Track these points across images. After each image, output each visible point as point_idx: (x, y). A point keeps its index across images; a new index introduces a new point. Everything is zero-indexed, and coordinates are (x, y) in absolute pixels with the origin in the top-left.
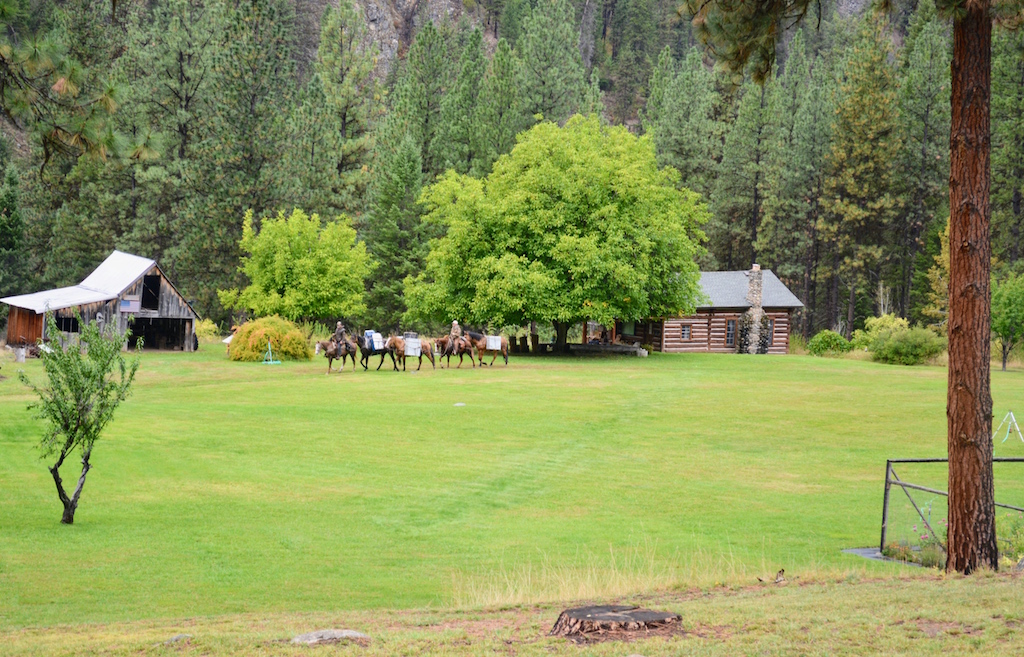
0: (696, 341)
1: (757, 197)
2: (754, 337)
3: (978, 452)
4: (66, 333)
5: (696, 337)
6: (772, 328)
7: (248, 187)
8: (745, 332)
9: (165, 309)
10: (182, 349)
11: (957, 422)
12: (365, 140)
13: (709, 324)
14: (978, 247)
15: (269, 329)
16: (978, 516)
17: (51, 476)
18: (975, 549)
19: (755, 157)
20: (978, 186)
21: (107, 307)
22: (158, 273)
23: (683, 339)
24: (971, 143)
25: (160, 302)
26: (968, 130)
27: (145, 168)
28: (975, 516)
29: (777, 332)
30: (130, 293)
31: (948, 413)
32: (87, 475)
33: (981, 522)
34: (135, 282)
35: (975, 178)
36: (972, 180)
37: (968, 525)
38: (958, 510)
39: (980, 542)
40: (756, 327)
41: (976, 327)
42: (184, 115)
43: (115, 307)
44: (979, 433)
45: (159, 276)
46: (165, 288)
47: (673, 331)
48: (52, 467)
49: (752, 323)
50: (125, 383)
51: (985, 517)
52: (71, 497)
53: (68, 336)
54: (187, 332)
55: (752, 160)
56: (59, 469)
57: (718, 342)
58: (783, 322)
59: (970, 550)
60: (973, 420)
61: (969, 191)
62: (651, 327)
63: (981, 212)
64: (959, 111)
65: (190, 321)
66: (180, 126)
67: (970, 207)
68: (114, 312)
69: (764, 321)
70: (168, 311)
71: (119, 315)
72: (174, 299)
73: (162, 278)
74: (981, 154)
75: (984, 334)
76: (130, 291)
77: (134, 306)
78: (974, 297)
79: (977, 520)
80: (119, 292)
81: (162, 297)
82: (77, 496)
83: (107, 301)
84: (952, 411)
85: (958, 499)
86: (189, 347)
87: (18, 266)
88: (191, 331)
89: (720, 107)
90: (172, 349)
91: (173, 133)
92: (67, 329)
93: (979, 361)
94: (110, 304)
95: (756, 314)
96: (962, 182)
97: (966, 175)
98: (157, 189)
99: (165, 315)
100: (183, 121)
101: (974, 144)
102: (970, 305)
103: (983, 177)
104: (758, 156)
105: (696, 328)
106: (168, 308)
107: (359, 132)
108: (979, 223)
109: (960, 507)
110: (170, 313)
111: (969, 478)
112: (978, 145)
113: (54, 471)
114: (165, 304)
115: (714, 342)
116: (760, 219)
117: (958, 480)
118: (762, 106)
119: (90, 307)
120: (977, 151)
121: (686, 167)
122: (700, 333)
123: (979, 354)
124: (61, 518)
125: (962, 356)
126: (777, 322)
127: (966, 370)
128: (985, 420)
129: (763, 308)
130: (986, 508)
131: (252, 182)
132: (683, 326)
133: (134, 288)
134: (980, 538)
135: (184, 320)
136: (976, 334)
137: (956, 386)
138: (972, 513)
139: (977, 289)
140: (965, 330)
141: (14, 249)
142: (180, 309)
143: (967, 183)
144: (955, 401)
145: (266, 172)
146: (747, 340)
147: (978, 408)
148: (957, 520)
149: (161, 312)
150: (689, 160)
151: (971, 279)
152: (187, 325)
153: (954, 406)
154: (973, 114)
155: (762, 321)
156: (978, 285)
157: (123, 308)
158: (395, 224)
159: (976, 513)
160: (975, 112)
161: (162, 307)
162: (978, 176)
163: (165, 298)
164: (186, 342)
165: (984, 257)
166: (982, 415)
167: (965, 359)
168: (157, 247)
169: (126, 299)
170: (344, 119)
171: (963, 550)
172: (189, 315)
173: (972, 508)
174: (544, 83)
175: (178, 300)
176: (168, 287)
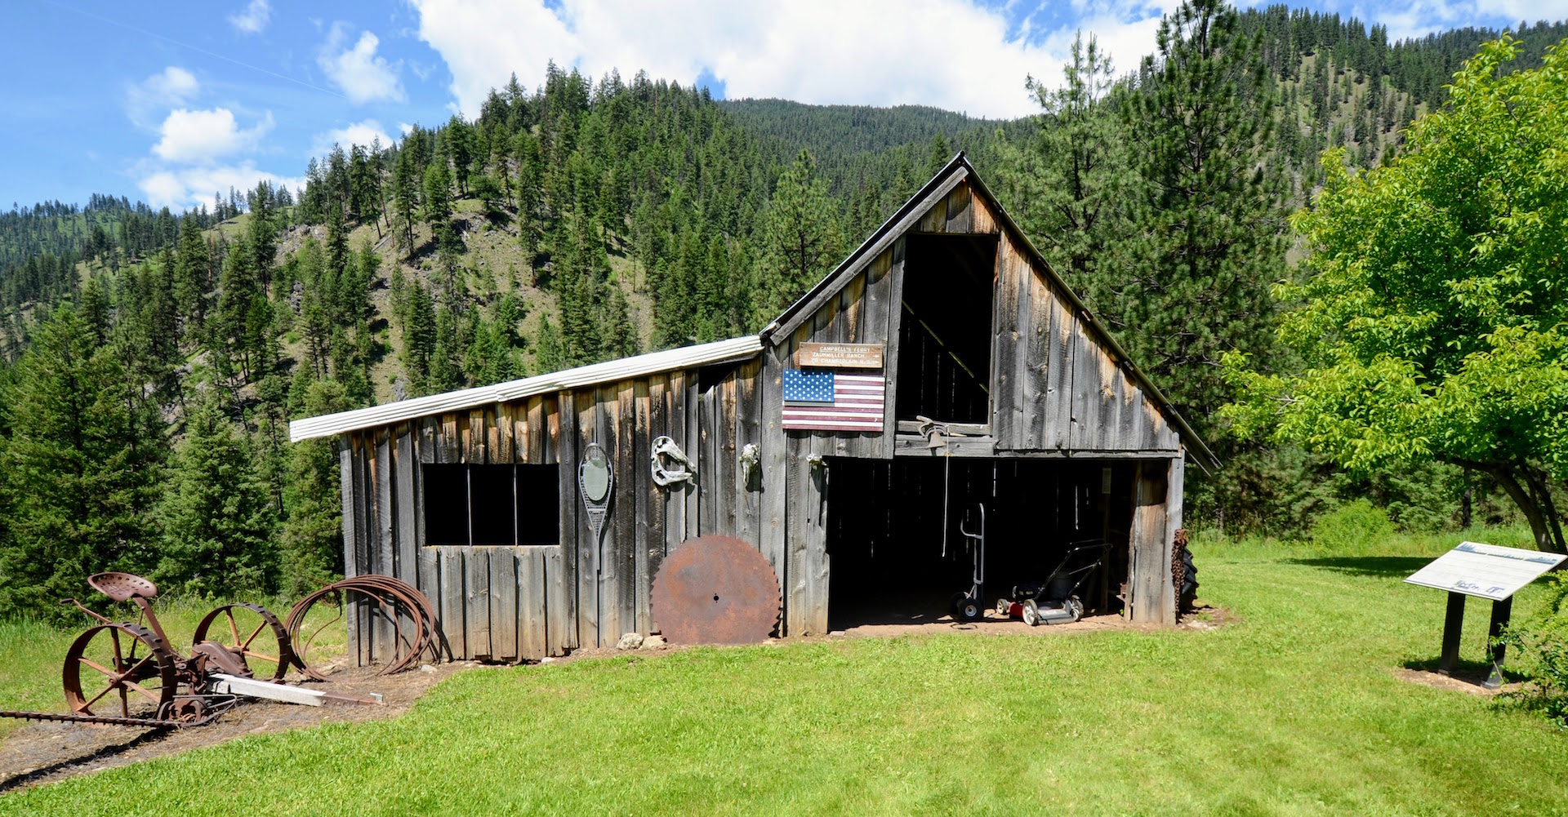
9: (1028, 414)
10: (1113, 609)
25: (996, 376)
34: (861, 271)
43: (750, 402)
45: (989, 243)
46: (1020, 299)
65: (1158, 472)
68: (751, 430)
70: (1039, 422)
71: (775, 447)
72: (1076, 359)
73: (1006, 249)
77: (856, 400)
80: (770, 325)
81: (1006, 351)
83: (708, 375)
86: (1152, 600)
92: (494, 532)
99: (1022, 439)
106: (1040, 403)
110: (1049, 432)
114: (1025, 385)
119: (612, 402)
133: (851, 303)
135: (1126, 471)
142: (1106, 408)
149: (1005, 426)
152: (1142, 493)
157: (795, 410)
161: (1008, 403)
163: (1022, 354)
164: (1136, 577)
175: (1095, 365)
176: (1040, 294)
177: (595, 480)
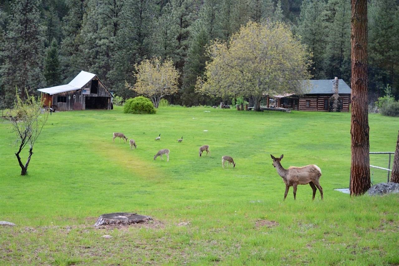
0: (312, 107)
1: (342, 51)
2: (335, 105)
3: (363, 149)
4: (62, 103)
5: (312, 105)
6: (342, 102)
7: (138, 46)
8: (332, 103)
9: (100, 93)
10: (107, 109)
11: (354, 136)
12: (189, 28)
13: (317, 100)
14: (362, 63)
15: (139, 101)
16: (363, 175)
17: (16, 156)
18: (361, 189)
19: (341, 36)
20: (362, 38)
21: (78, 92)
22: (97, 79)
23: (307, 106)
24: (359, 20)
25: (98, 90)
26: (358, 14)
27: (100, 40)
28: (361, 175)
29: (344, 104)
30: (86, 87)
31: (351, 133)
32: (31, 157)
33: (364, 178)
34: (88, 83)
35: (361, 34)
36: (360, 35)
37: (358, 179)
38: (355, 173)
39: (363, 187)
40: (336, 101)
41: (362, 97)
42: (114, 19)
43: (80, 92)
44: (363, 141)
46: (100, 85)
47: (303, 103)
48: (17, 153)
49: (334, 100)
50: (46, 120)
51: (365, 176)
52: (25, 166)
53: (62, 104)
54: (109, 102)
55: (340, 37)
56: (19, 154)
57: (321, 107)
58: (346, 100)
59: (359, 190)
60: (361, 135)
61: (359, 40)
62: (294, 101)
63: (364, 49)
64: (354, 6)
65: (110, 98)
66: (114, 23)
67: (359, 46)
68: (80, 95)
69: (339, 99)
70: (101, 94)
71: (82, 96)
72: (104, 89)
73: (99, 81)
74: (363, 24)
75: (365, 100)
76: (86, 86)
77: (88, 92)
78: (361, 84)
79: (362, 177)
80: (82, 87)
81: (99, 89)
82: (27, 165)
83: (77, 90)
84: (352, 132)
85: (355, 168)
86: (109, 108)
87: (56, 78)
88: (110, 102)
89: (331, 16)
90: (103, 109)
91: (111, 26)
92: (62, 101)
93: (363, 111)
94: (79, 91)
95: (336, 97)
96: (355, 36)
97: (357, 33)
98: (104, 48)
99: (100, 95)
100: (115, 21)
101: (360, 20)
102: (359, 88)
103: (364, 34)
104: (342, 35)
105: (312, 102)
107: (186, 26)
108: (363, 54)
109: (355, 171)
110: (102, 95)
111: (359, 160)
112: (362, 21)
113: (17, 155)
114: (100, 91)
115: (319, 107)
116: (343, 59)
117: (355, 160)
118: (344, 16)
119: (71, 92)
120: (361, 23)
121: (314, 39)
122: (314, 104)
123: (363, 108)
124: (21, 173)
125: (356, 109)
126: (345, 100)
127: (358, 115)
128: (366, 135)
129: (339, 94)
130: (366, 172)
131: (140, 45)
132: (307, 101)
133: (88, 85)
134: (363, 185)
135: (108, 98)
136: (361, 99)
137: (354, 121)
138: (360, 174)
139: (362, 80)
140: (357, 98)
141: (55, 71)
142: (106, 93)
143: (358, 36)
144: (353, 128)
145: (145, 41)
146: (332, 107)
147: (363, 131)
148: (354, 177)
149: (98, 95)
150: (315, 37)
151: (359, 77)
152: (109, 100)
153: (353, 130)
154: (359, 8)
155: (338, 99)
156: (363, 79)
157: (84, 93)
158: (198, 61)
159: (362, 174)
160: (361, 7)
162: (362, 34)
164: (109, 106)
165: (365, 68)
166: (364, 133)
167: (357, 110)
168: (105, 70)
169: (85, 89)
170: (181, 21)
171: (356, 189)
172: (109, 96)
173: (360, 172)
174: (257, 6)
175: (105, 90)
176: (101, 85)
177: (70, 98)
